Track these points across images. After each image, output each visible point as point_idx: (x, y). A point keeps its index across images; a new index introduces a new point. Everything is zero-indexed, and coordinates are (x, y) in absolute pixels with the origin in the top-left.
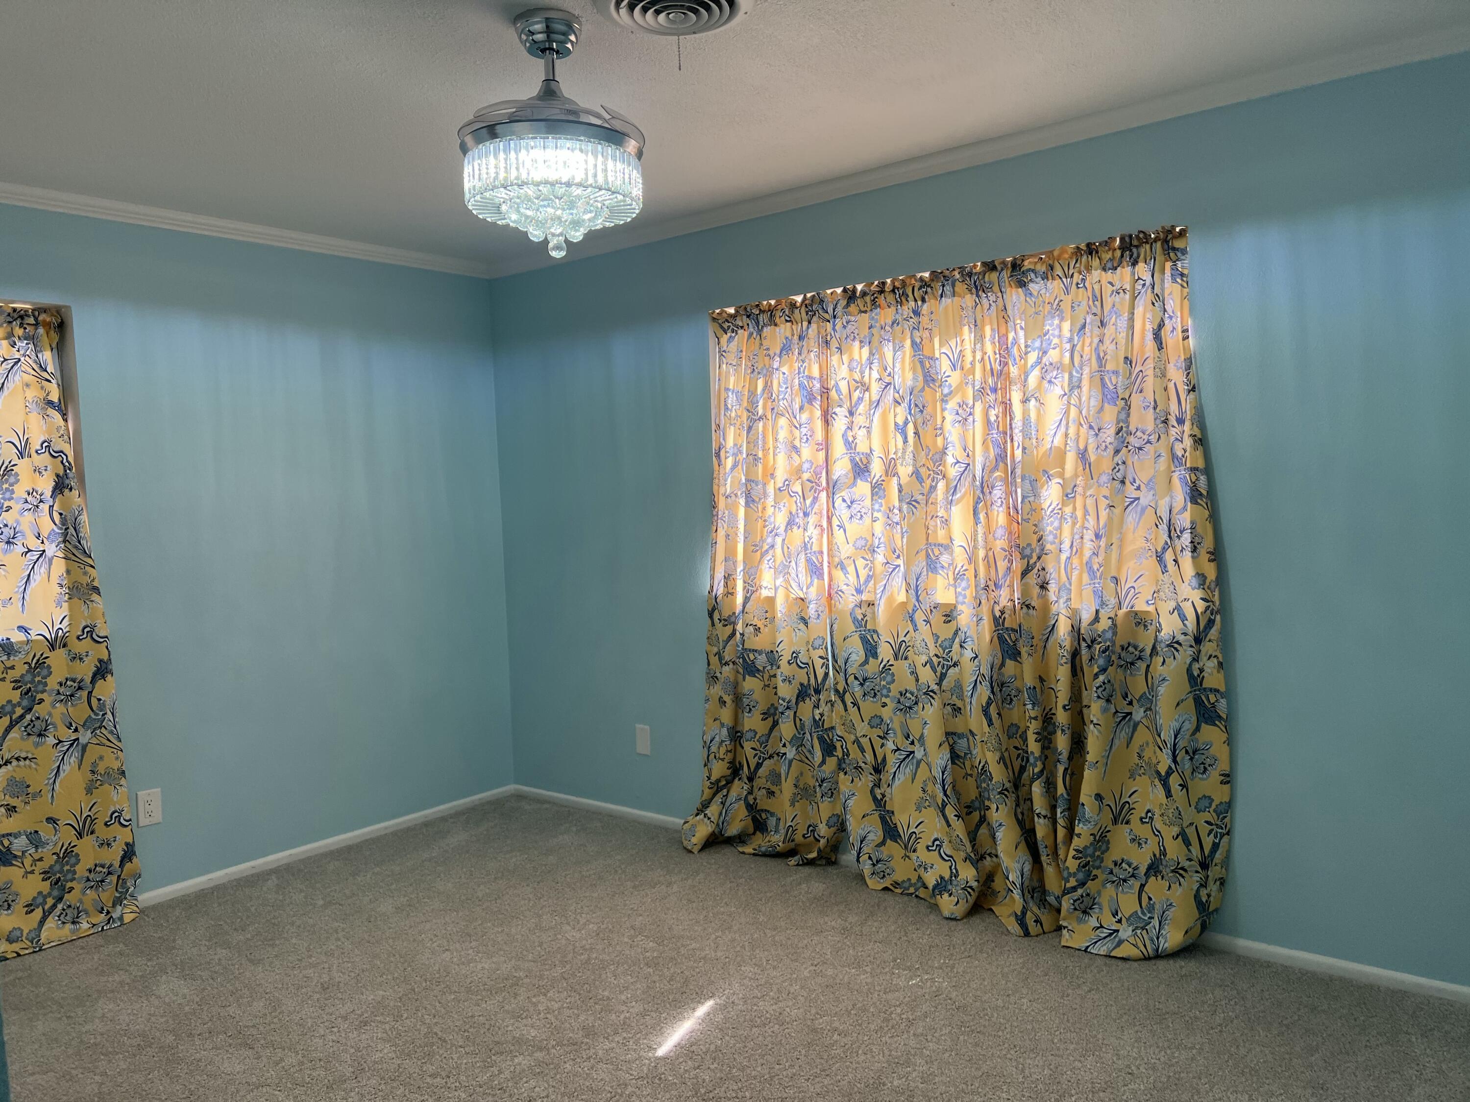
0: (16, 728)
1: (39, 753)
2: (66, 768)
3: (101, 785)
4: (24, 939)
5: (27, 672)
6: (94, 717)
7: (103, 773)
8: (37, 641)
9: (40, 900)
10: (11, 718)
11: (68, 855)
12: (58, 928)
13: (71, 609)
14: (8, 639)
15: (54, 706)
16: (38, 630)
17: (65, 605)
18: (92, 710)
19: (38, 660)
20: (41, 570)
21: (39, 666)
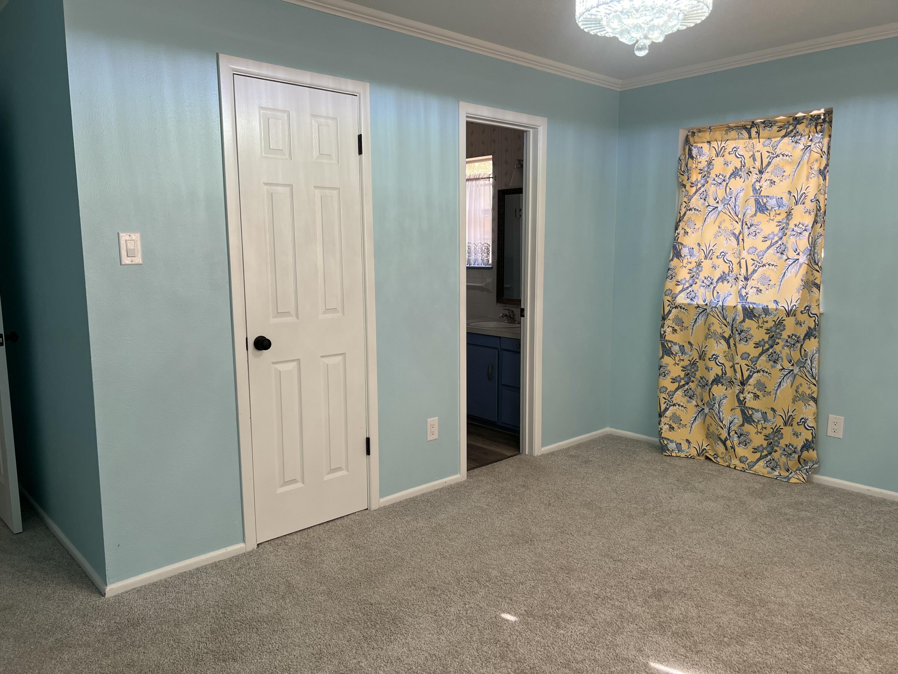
0: (765, 354)
1: (773, 371)
2: (784, 385)
3: (798, 400)
4: (746, 463)
5: (774, 326)
6: (801, 360)
7: (800, 393)
8: (781, 310)
9: (761, 449)
10: (763, 348)
11: (777, 431)
12: (763, 467)
13: (802, 295)
14: (767, 306)
15: (783, 348)
16: (783, 305)
17: (801, 291)
18: (801, 356)
19: (780, 320)
20: (793, 270)
21: (780, 324)
